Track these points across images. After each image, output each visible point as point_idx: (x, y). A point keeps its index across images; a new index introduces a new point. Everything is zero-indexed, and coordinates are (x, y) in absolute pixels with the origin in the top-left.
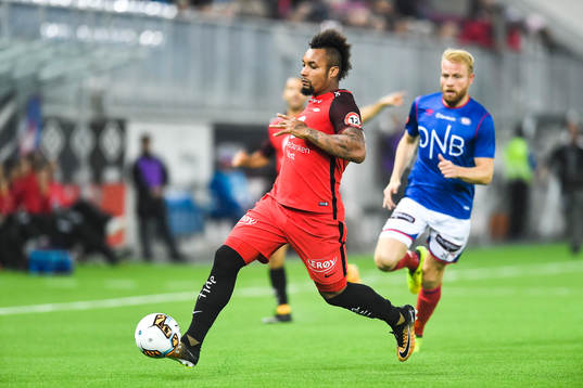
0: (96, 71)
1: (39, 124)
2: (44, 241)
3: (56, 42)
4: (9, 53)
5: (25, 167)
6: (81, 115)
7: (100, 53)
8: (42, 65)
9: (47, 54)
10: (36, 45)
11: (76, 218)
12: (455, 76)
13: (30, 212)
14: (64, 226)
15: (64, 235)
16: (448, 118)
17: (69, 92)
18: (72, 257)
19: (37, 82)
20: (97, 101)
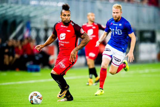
0: (46, 14)
1: (30, 29)
2: (31, 62)
3: (35, 5)
4: (21, 9)
5: (26, 42)
6: (42, 26)
7: (47, 9)
8: (31, 12)
9: (32, 9)
10: (29, 7)
11: (40, 56)
12: (117, 13)
13: (27, 54)
14: (37, 58)
15: (37, 61)
16: (116, 25)
17: (38, 20)
18: (40, 67)
19: (29, 17)
20: (46, 22)
